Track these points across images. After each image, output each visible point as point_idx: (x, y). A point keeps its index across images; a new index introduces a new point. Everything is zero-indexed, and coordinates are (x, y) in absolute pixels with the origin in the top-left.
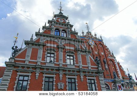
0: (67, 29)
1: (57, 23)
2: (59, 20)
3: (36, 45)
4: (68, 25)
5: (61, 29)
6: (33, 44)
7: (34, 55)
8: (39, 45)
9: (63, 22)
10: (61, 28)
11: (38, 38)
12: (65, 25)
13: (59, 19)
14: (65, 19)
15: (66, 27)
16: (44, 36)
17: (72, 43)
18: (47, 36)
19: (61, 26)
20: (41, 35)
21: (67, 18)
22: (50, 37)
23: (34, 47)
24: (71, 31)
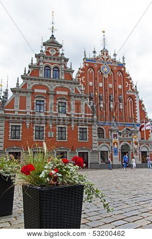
0: (60, 65)
1: (46, 58)
2: (50, 51)
3: (23, 92)
4: (61, 59)
5: (52, 67)
6: (20, 92)
7: (23, 105)
8: (27, 92)
9: (55, 53)
10: (52, 64)
11: (25, 83)
12: (58, 60)
13: (48, 49)
14: (58, 48)
15: (59, 62)
16: (31, 79)
17: (66, 86)
18: (35, 80)
19: (52, 61)
20: (28, 79)
21: (61, 46)
22: (39, 80)
23: (22, 95)
24: (66, 67)
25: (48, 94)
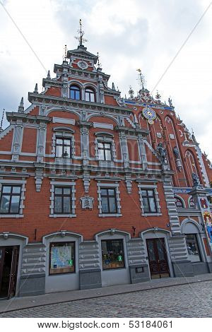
0: (95, 83)
1: (73, 72)
2: (78, 64)
3: (31, 121)
4: (97, 76)
5: (84, 85)
6: (24, 120)
8: (38, 121)
9: (87, 67)
10: (83, 81)
11: (35, 106)
12: (92, 76)
13: (77, 60)
14: (91, 62)
15: (94, 80)
16: (47, 101)
17: (109, 114)
18: (54, 102)
19: (83, 77)
20: (40, 100)
21: (95, 59)
22: (61, 102)
23: (28, 125)
24: (106, 88)
25: (78, 126)
